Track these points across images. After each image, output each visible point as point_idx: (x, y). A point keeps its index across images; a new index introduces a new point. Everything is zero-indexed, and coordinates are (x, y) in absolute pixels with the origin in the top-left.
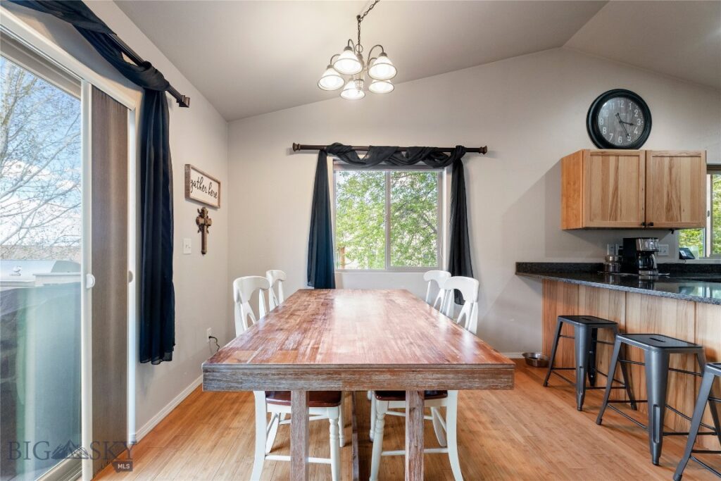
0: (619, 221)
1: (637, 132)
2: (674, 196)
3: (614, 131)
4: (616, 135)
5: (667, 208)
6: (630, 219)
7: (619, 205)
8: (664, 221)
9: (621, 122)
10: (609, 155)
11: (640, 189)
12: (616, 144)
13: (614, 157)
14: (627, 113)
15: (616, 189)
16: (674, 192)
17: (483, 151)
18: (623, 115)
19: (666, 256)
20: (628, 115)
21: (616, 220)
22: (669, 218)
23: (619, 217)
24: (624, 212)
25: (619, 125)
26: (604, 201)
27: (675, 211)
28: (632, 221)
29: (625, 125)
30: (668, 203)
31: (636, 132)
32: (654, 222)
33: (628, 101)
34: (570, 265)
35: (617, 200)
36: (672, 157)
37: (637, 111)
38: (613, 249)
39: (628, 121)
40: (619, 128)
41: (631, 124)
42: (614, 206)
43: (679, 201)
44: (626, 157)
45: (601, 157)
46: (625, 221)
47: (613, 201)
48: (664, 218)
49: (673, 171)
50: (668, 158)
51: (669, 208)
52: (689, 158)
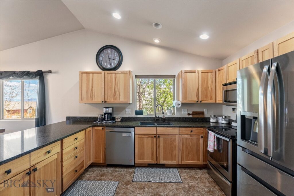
0: (94, 100)
1: (116, 62)
2: (117, 90)
3: (107, 62)
4: (107, 64)
5: (114, 95)
7: (94, 93)
8: (112, 100)
9: (109, 58)
10: (89, 74)
11: (102, 87)
12: (107, 68)
13: (91, 74)
14: (112, 55)
15: (92, 87)
16: (117, 88)
17: (50, 72)
18: (110, 56)
19: (130, 114)
20: (112, 56)
21: (92, 100)
22: (115, 99)
23: (93, 98)
24: (96, 97)
25: (108, 60)
26: (87, 92)
27: (117, 96)
28: (99, 100)
29: (111, 60)
30: (114, 93)
32: (107, 101)
33: (112, 50)
34: (88, 118)
36: (116, 73)
37: (116, 54)
39: (112, 58)
41: (113, 59)
42: (92, 94)
43: (119, 92)
44: (97, 74)
45: (86, 74)
46: (96, 100)
47: (91, 92)
48: (113, 99)
49: (116, 79)
50: (114, 74)
51: (115, 95)
52: (123, 74)
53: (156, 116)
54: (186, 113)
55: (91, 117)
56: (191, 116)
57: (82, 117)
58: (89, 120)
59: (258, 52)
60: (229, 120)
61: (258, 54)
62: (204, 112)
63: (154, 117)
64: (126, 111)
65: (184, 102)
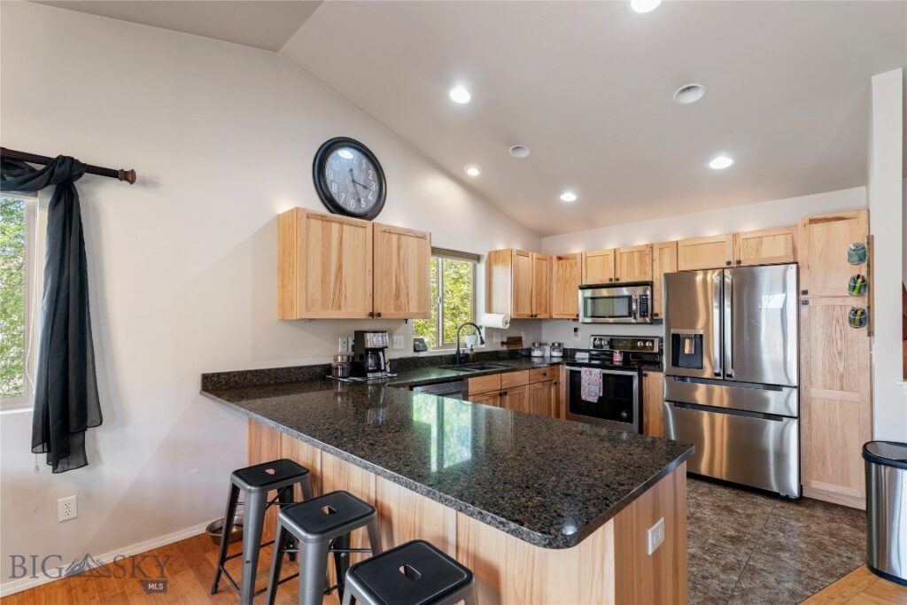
0: (343, 310)
1: (372, 198)
2: (402, 282)
3: (346, 191)
4: (348, 197)
5: (395, 296)
6: (356, 308)
7: (344, 289)
8: (393, 311)
9: (353, 181)
10: (332, 221)
11: (367, 270)
12: (348, 208)
13: (337, 224)
14: (360, 171)
15: (340, 267)
16: (402, 277)
17: (127, 176)
18: (356, 172)
19: (402, 349)
20: (362, 174)
21: (340, 308)
22: (398, 307)
23: (343, 304)
24: (350, 299)
25: (351, 184)
26: (324, 281)
27: (403, 299)
28: (358, 310)
29: (357, 185)
30: (396, 289)
31: (370, 198)
32: (382, 311)
33: (362, 157)
35: (341, 283)
36: (400, 234)
37: (372, 172)
38: (345, 345)
39: (362, 183)
40: (351, 189)
41: (365, 187)
42: (338, 289)
43: (407, 288)
44: (352, 228)
45: (320, 222)
46: (350, 310)
47: (336, 284)
48: (393, 307)
49: (402, 252)
50: (396, 236)
51: (397, 296)
52: (416, 239)
53: (458, 351)
54: (500, 341)
55: (300, 368)
56: (505, 348)
57: (270, 370)
58: (294, 379)
59: (652, 248)
60: (565, 351)
61: (652, 251)
62: (521, 338)
63: (454, 353)
64: (395, 341)
65: (515, 317)
